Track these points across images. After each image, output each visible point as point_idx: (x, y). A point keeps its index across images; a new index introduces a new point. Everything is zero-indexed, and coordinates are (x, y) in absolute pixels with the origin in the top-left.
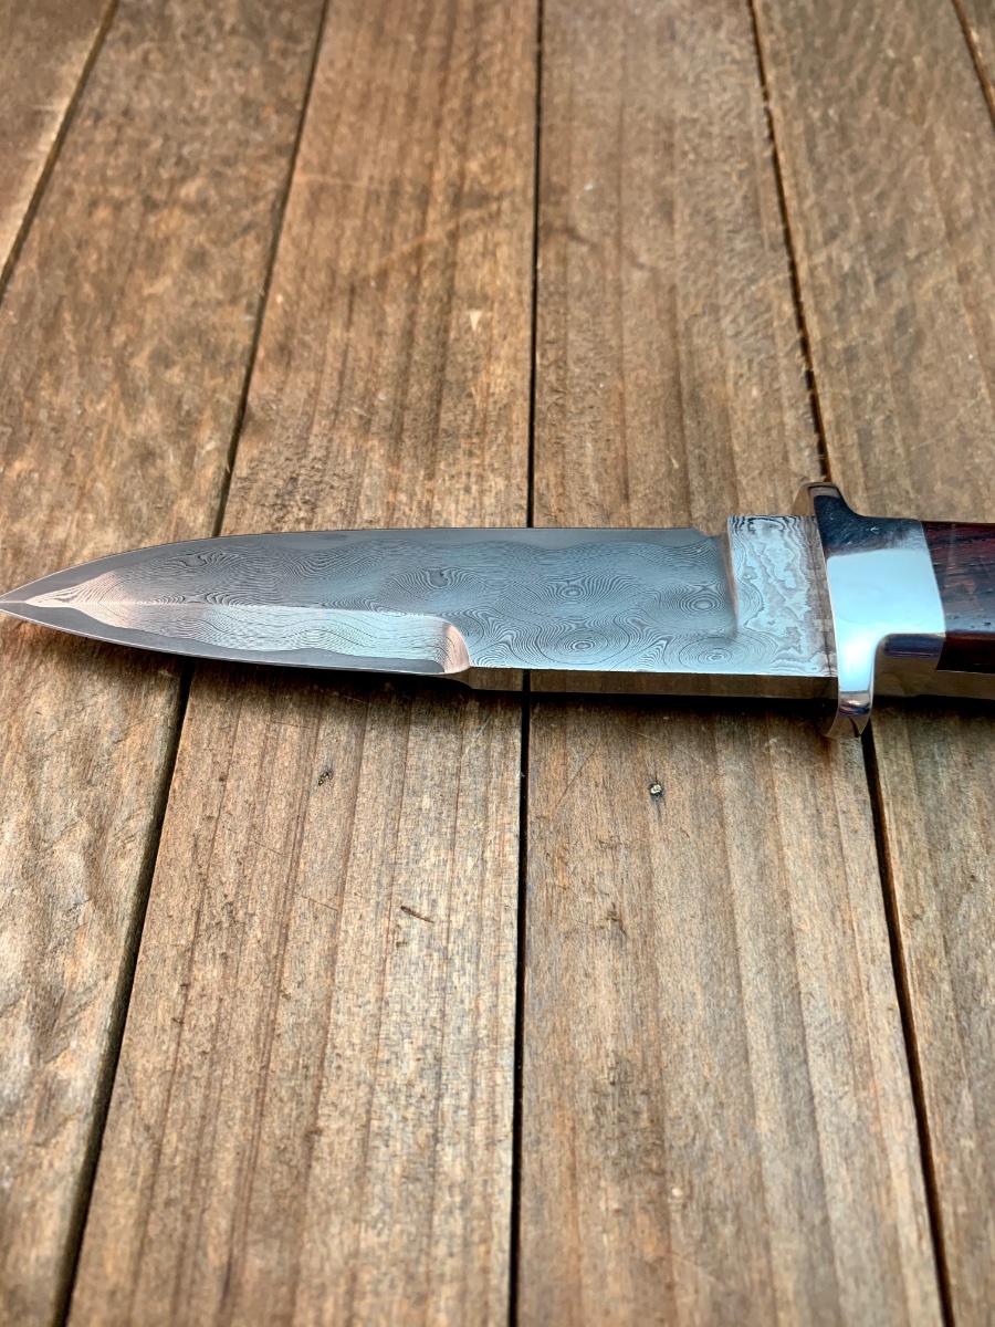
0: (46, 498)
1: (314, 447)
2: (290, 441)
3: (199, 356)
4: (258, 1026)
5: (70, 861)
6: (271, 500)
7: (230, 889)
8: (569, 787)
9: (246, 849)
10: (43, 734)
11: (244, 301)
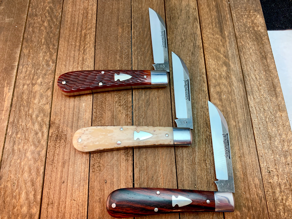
0: (23, 142)
1: (60, 130)
2: (57, 129)
3: (43, 114)
4: (57, 216)
5: (31, 197)
6: (55, 140)
7: (52, 199)
8: (95, 182)
9: (54, 193)
10: (26, 179)
11: (49, 103)
